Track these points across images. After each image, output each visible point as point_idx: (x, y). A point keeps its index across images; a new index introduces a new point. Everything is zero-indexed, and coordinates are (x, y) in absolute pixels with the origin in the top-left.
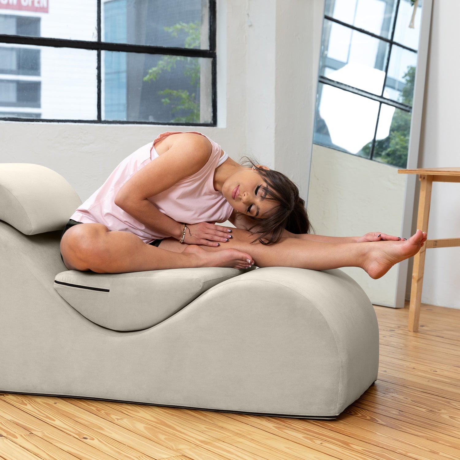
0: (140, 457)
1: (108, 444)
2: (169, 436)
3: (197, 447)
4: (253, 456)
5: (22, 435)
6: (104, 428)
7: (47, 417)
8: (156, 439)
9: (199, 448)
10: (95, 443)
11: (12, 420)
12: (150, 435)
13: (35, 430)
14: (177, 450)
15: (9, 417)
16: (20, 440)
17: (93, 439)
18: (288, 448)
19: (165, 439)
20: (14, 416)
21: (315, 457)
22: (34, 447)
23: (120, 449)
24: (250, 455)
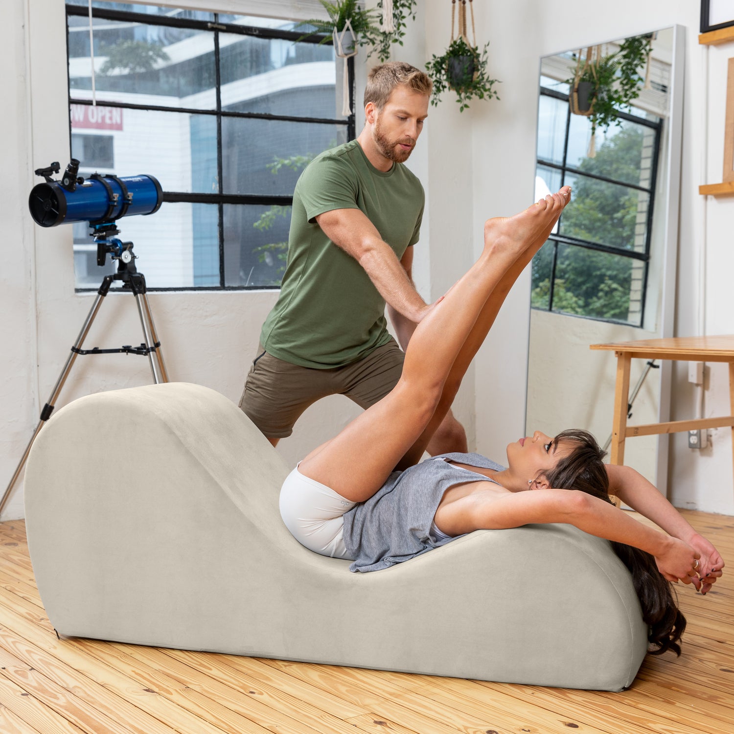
0: (322, 717)
1: (281, 701)
2: (350, 687)
3: (386, 701)
4: (454, 712)
5: (177, 690)
6: (271, 678)
7: (201, 665)
8: (336, 692)
9: (389, 702)
10: (265, 698)
11: (161, 670)
12: (327, 686)
13: (191, 683)
14: (364, 706)
15: (156, 666)
16: (175, 697)
17: (262, 694)
18: (495, 700)
19: (347, 691)
20: (162, 665)
21: (528, 712)
22: (195, 706)
23: (296, 707)
24: (453, 712)
